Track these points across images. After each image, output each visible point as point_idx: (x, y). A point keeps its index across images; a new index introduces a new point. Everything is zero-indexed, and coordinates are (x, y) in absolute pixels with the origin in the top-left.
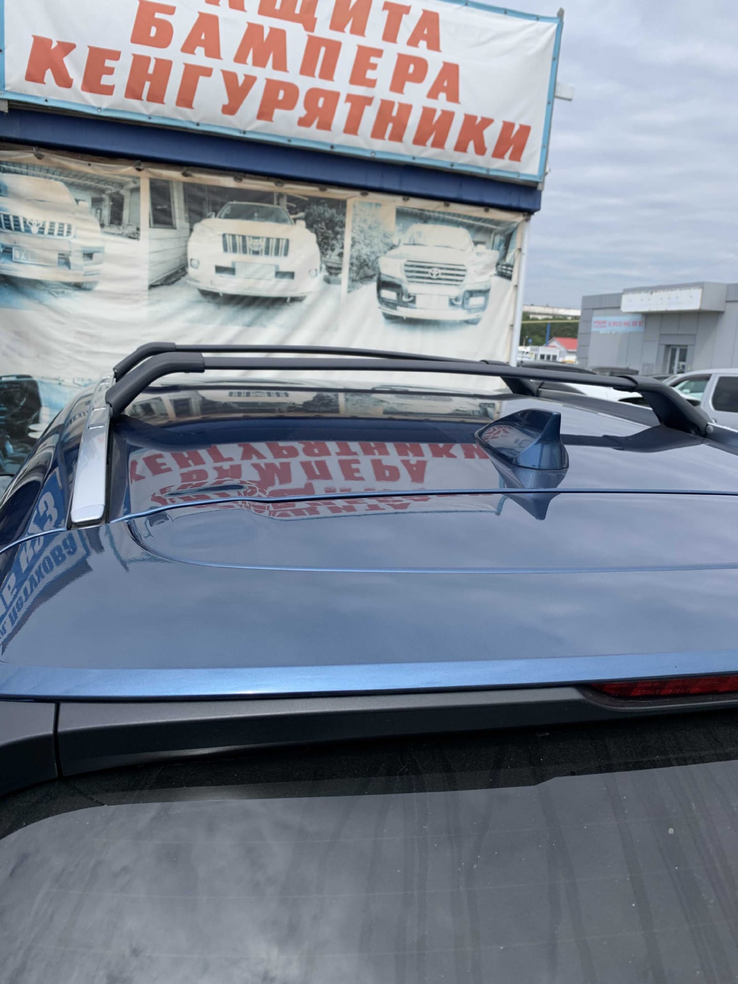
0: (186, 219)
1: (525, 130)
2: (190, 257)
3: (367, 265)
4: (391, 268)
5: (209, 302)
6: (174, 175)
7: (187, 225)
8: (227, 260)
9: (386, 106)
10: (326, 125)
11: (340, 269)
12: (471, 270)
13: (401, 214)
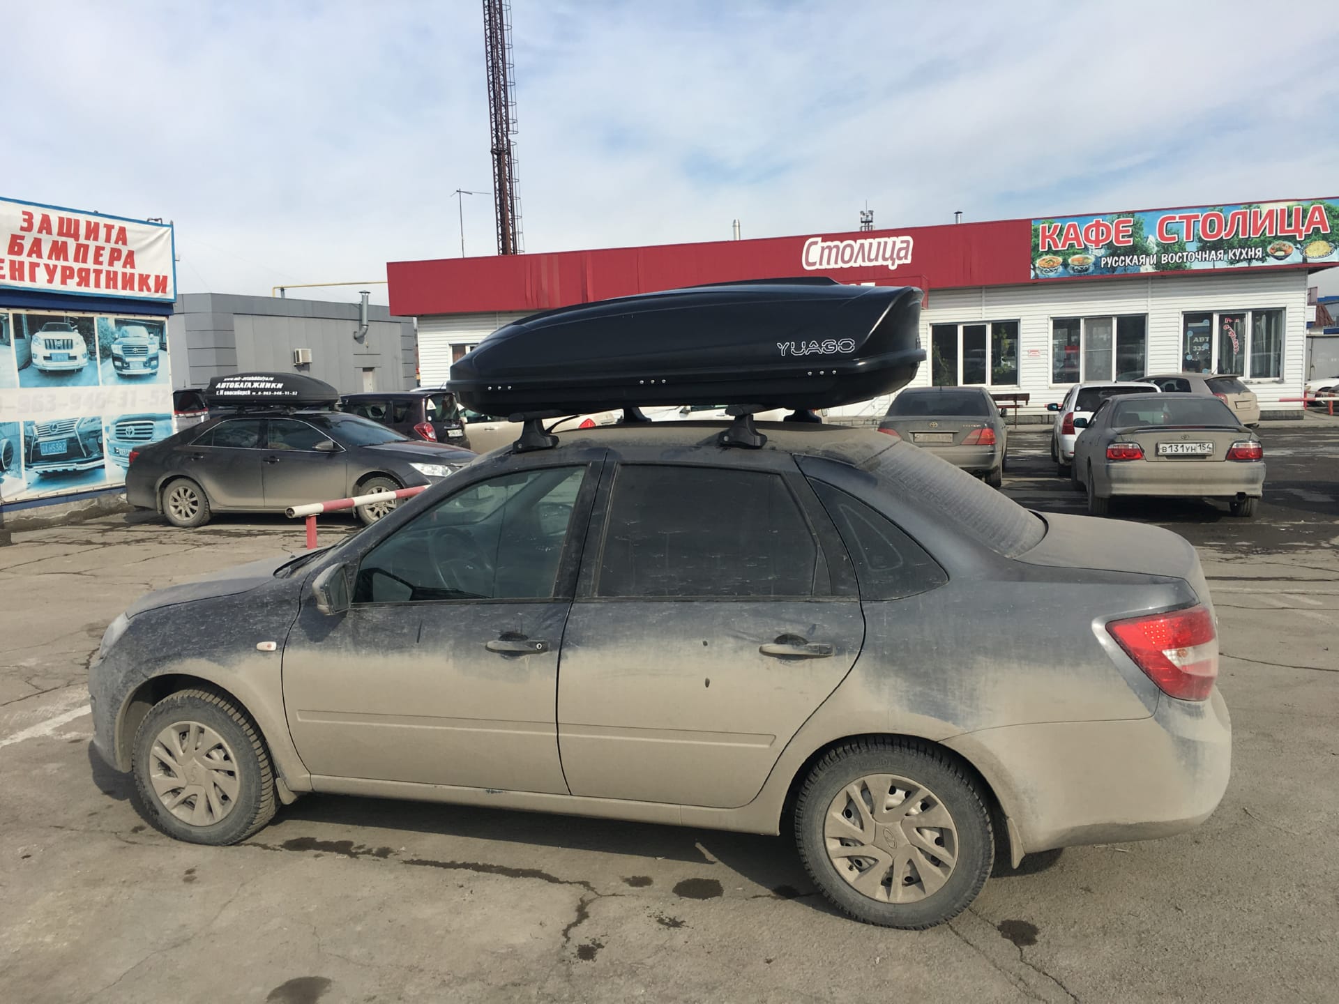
0: (28, 333)
1: (165, 278)
2: (33, 352)
3: (106, 350)
4: (117, 349)
5: (43, 376)
6: (23, 312)
7: (29, 336)
8: (48, 353)
9: (108, 272)
10: (87, 285)
11: (95, 353)
12: (149, 346)
13: (118, 322)
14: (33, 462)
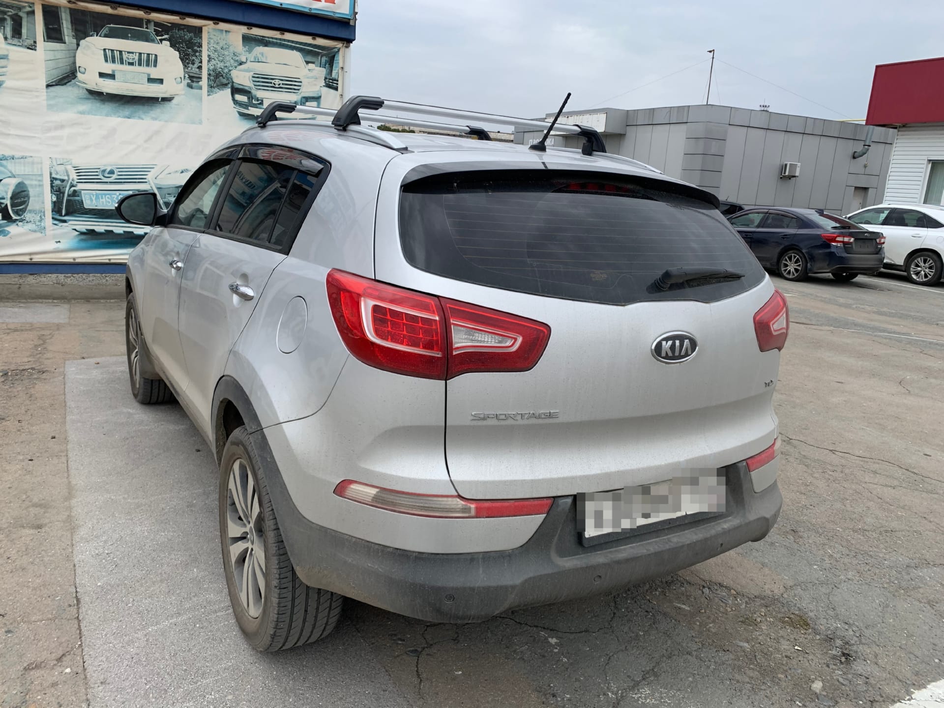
0: (73, 36)
2: (78, 65)
3: (222, 76)
4: (241, 78)
5: (95, 99)
6: (62, 2)
7: (75, 41)
8: (108, 68)
11: (201, 78)
12: (304, 82)
13: (246, 39)
14: (66, 215)
